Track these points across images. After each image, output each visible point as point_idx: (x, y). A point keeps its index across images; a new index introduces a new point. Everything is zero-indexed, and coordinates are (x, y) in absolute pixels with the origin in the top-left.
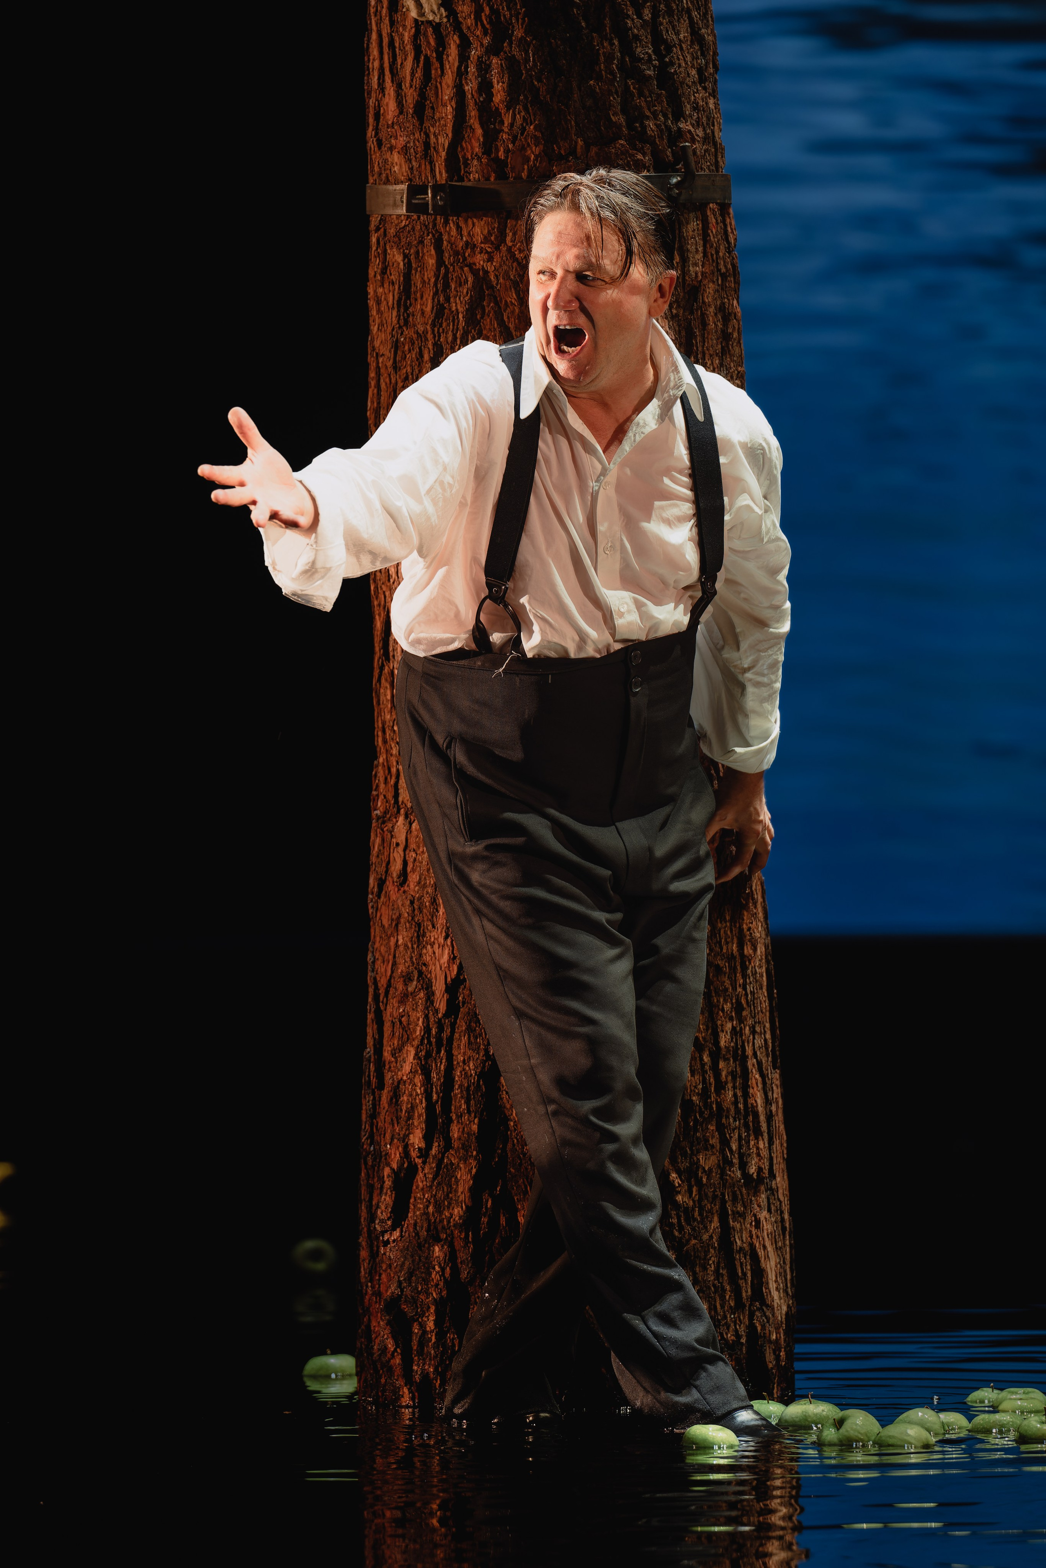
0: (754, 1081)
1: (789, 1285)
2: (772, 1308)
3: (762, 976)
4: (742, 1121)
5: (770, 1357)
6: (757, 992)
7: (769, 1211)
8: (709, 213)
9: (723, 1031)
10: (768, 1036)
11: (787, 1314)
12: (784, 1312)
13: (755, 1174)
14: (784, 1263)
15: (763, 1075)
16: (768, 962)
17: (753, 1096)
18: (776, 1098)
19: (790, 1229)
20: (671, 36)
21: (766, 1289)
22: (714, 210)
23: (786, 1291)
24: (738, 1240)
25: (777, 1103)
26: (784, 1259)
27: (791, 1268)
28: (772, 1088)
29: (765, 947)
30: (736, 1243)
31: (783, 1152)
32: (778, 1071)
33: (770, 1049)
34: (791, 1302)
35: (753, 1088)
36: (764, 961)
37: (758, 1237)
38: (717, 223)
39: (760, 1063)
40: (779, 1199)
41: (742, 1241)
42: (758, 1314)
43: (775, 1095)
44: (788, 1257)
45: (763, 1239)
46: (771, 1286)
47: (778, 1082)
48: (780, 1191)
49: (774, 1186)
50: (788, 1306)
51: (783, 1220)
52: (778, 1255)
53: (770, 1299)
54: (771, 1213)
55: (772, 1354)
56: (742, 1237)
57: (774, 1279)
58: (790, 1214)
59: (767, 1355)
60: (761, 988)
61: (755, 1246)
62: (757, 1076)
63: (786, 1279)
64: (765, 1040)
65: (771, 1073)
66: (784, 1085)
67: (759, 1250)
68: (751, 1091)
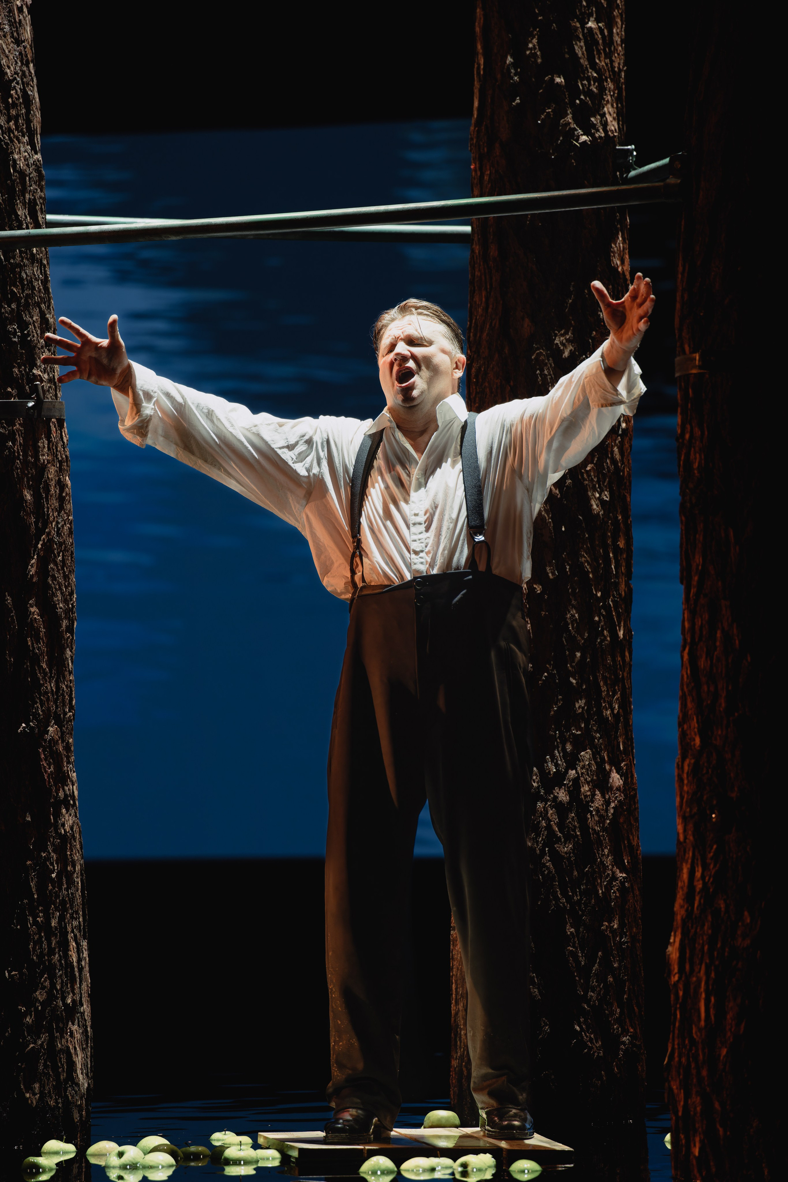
0: (71, 947)
1: (89, 1071)
2: (78, 1085)
3: (78, 883)
4: (64, 971)
5: (76, 1116)
6: (75, 893)
7: (79, 1026)
8: (51, 424)
9: (53, 917)
10: (81, 920)
11: (87, 1088)
12: (85, 1088)
13: (71, 1004)
14: (87, 1057)
15: (77, 943)
16: (82, 875)
17: (71, 956)
18: (85, 957)
19: (91, 1037)
20: (27, 318)
21: (75, 1073)
22: (54, 423)
23: (87, 1075)
24: (59, 1044)
25: (85, 960)
26: (87, 1055)
27: (91, 1060)
28: (83, 951)
29: (80, 865)
30: (58, 1045)
31: (88, 989)
32: (87, 941)
33: (82, 927)
34: (90, 1081)
35: (71, 951)
36: (79, 874)
37: (71, 1042)
38: (56, 430)
39: (75, 936)
40: (85, 1019)
41: (62, 1044)
42: (69, 1089)
43: (84, 956)
44: (89, 1054)
45: (75, 1043)
46: (78, 1072)
47: (86, 948)
48: (86, 1014)
49: (82, 1011)
50: (89, 1084)
51: (86, 1031)
52: (83, 1053)
53: (77, 1080)
54: (80, 1027)
55: (77, 1113)
56: (61, 1043)
57: (80, 1067)
58: (91, 1027)
59: (74, 1115)
60: (77, 891)
61: (70, 1047)
62: (74, 944)
63: (87, 1067)
64: (79, 922)
65: (82, 942)
66: (90, 949)
67: (71, 1050)
68: (70, 953)
